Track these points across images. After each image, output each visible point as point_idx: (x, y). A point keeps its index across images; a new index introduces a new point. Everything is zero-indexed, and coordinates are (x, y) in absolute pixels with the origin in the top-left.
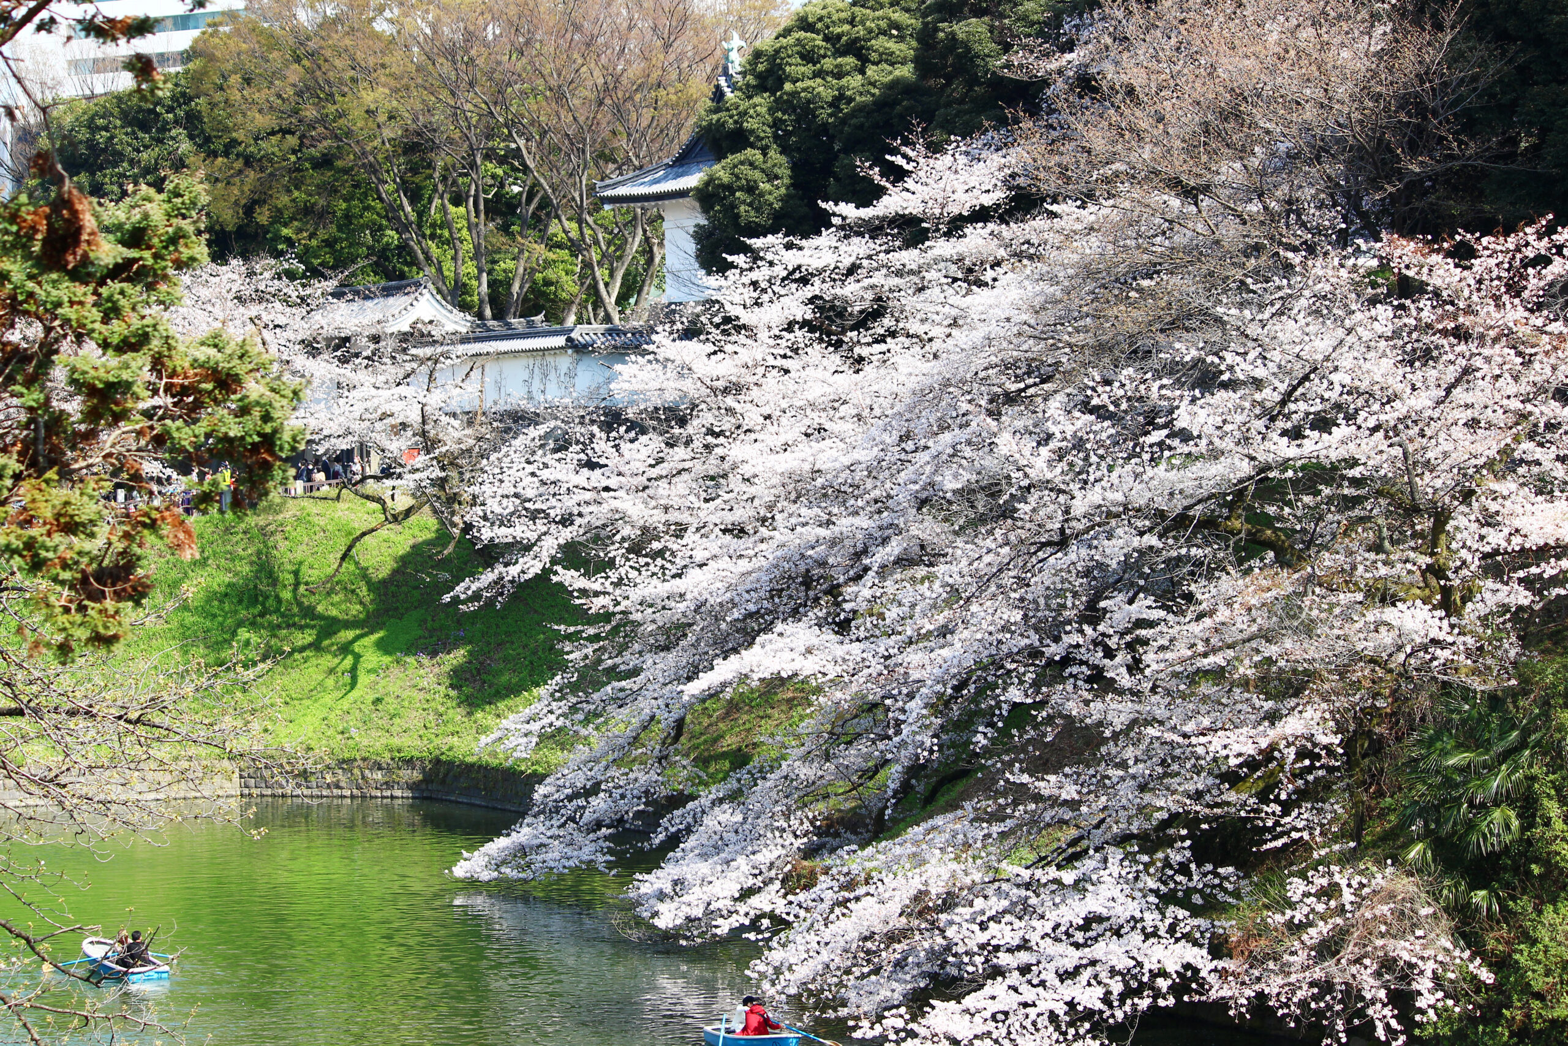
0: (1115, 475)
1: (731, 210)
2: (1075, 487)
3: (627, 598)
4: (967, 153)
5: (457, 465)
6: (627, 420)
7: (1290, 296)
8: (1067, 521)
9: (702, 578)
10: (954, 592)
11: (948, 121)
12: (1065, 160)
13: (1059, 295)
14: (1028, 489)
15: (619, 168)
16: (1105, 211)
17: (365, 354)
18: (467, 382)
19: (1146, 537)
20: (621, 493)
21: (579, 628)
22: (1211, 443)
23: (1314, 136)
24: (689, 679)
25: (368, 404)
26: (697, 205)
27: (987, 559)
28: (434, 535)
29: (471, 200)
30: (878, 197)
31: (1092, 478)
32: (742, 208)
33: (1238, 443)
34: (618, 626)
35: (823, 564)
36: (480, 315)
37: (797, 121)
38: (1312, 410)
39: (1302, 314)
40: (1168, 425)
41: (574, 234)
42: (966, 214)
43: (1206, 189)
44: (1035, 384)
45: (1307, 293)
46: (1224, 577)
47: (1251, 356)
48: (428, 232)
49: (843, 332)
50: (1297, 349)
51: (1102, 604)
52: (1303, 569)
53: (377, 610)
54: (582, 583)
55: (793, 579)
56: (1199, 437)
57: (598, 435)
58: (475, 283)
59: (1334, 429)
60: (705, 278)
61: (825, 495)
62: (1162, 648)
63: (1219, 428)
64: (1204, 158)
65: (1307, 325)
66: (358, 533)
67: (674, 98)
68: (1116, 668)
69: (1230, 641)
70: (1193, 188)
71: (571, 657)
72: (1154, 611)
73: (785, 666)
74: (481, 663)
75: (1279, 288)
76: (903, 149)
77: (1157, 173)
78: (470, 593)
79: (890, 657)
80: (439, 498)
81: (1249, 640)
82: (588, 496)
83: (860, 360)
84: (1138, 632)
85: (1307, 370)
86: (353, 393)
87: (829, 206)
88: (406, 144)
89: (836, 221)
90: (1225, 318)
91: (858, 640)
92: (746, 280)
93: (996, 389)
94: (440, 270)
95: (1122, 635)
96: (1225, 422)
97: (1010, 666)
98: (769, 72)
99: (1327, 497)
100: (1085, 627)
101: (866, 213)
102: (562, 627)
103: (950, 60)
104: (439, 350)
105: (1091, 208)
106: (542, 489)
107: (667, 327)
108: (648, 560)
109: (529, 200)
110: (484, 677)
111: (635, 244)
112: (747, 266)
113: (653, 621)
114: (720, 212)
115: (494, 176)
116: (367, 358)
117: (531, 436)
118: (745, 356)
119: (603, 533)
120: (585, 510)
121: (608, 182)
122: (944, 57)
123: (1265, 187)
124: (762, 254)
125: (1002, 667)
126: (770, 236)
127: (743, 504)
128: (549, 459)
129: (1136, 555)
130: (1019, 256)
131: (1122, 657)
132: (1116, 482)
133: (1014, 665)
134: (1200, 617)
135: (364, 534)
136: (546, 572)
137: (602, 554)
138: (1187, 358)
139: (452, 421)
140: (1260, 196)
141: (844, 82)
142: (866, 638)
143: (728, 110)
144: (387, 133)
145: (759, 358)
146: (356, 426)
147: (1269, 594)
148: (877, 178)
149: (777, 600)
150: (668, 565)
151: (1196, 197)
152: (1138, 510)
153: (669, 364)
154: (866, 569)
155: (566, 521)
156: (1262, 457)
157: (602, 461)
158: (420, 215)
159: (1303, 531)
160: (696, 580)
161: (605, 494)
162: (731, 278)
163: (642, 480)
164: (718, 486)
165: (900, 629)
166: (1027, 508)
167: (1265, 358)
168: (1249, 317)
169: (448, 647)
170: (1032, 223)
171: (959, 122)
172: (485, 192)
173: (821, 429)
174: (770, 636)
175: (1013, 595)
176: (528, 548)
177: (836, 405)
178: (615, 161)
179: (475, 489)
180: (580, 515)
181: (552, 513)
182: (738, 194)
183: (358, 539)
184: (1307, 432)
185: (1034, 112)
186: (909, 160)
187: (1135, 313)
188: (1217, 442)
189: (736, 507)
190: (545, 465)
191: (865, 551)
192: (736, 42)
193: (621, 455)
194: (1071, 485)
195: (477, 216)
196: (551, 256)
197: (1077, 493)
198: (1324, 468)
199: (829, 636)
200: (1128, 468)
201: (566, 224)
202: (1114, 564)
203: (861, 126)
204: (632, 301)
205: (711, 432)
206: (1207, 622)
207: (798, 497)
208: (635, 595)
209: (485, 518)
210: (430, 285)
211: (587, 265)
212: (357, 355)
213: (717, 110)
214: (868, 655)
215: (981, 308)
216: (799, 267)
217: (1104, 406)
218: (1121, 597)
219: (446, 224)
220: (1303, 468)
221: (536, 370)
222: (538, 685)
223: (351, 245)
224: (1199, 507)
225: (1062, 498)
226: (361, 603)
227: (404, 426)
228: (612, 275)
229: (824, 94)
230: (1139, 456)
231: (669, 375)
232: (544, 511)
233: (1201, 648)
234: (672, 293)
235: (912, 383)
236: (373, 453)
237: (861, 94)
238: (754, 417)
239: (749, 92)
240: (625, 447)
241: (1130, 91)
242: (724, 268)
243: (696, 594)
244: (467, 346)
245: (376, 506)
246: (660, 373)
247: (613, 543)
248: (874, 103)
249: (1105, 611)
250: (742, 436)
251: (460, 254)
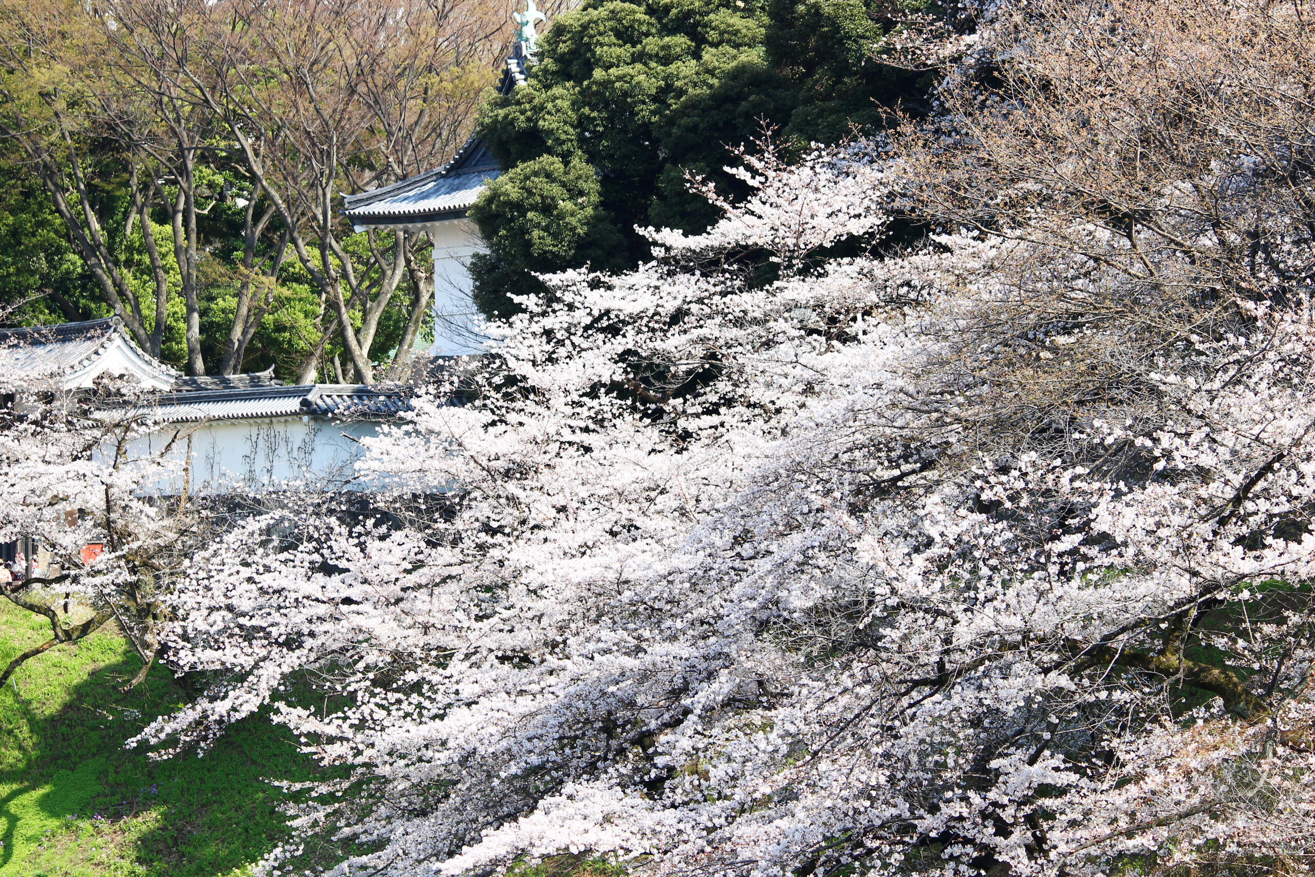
0: (1011, 593)
1: (520, 235)
2: (958, 609)
3: (372, 745)
4: (832, 166)
5: (153, 567)
6: (376, 510)
7: (1250, 359)
8: (947, 652)
9: (470, 720)
10: (797, 745)
11: (808, 122)
12: (959, 175)
13: (946, 353)
14: (896, 608)
15: (378, 178)
16: (1009, 244)
17: (31, 417)
18: (168, 456)
19: (1053, 674)
20: (366, 607)
21: (308, 784)
22: (1140, 552)
23: (1289, 147)
24: (451, 854)
25: (35, 484)
26: (476, 227)
27: (844, 700)
28: (120, 658)
29: (180, 218)
30: (714, 223)
31: (981, 597)
32: (536, 233)
33: (1175, 554)
34: (359, 784)
35: (631, 704)
36: (189, 369)
37: (610, 119)
38: (1276, 510)
39: (1264, 385)
40: (1085, 527)
41: (315, 263)
42: (828, 245)
43: (1145, 216)
44: (913, 472)
45: (1271, 355)
46: (1158, 730)
47: (1194, 439)
48: (123, 257)
49: (664, 399)
50: (1256, 430)
51: (994, 764)
52: (1261, 721)
53: (40, 758)
54: (312, 725)
55: (592, 723)
56: (1125, 544)
57: (337, 530)
58: (182, 325)
59: (1305, 536)
60: (483, 325)
61: (635, 613)
62: (1073, 824)
63: (1150, 533)
64: (1141, 176)
65: (1271, 398)
66: (19, 654)
67: (449, 86)
68: (1012, 848)
69: (1162, 815)
70: (1125, 215)
71: (295, 823)
72: (1063, 775)
73: (575, 839)
74: (179, 830)
75: (1235, 349)
76: (747, 157)
77: (1077, 193)
78: (163, 736)
79: (715, 828)
80: (127, 609)
81: (1188, 815)
82: (322, 610)
83: (686, 435)
84: (1039, 802)
85: (1271, 457)
86: (16, 468)
87: (648, 232)
88: (94, 140)
89: (657, 252)
90: (1162, 388)
91: (673, 806)
92: (536, 328)
93: (862, 477)
94: (137, 309)
95: (1020, 804)
96: (1159, 525)
97: (871, 844)
98: (574, 53)
99: (1295, 626)
100: (971, 794)
101: (697, 242)
102: (285, 784)
103: (812, 42)
104: (131, 413)
105: (993, 240)
106: (262, 600)
107: (432, 389)
108: (400, 696)
109: (257, 218)
110: (183, 848)
111: (397, 277)
112: (539, 310)
113: (406, 777)
114: (506, 238)
115: (211, 185)
116: (35, 423)
117: (250, 528)
118: (533, 428)
119: (342, 660)
120: (319, 628)
121: (360, 195)
122: (804, 38)
123: (1222, 214)
124: (558, 294)
125: (861, 844)
126: (570, 271)
127: (527, 623)
128: (272, 560)
129: (1039, 698)
130: (898, 302)
131: (1021, 835)
132: (1013, 602)
133: (877, 843)
134: (1122, 783)
135: (25, 656)
136: (265, 710)
137: (339, 687)
138: (1109, 440)
139: (147, 508)
140: (1216, 225)
141: (672, 68)
142: (685, 804)
143: (518, 103)
144: (68, 124)
145: (552, 431)
146: (16, 513)
147: (1215, 754)
148: (712, 196)
149: (567, 751)
150: (426, 703)
151: (1129, 227)
152: (1042, 640)
153: (433, 438)
154: (687, 712)
155: (292, 642)
156: (1207, 572)
157: (343, 564)
158: (113, 233)
159: (1263, 671)
160: (462, 723)
161: (344, 608)
162: (518, 325)
163: (394, 590)
164: (495, 599)
165: (728, 792)
166: (896, 634)
167: (1215, 441)
168: (1194, 386)
169: (134, 807)
170: (914, 258)
171: (822, 123)
172: (199, 206)
173: (631, 526)
174: (557, 799)
175: (875, 750)
176: (242, 677)
177: (653, 494)
178: (372, 168)
179: (174, 599)
180: (312, 634)
181: (275, 632)
182: (530, 215)
183: (18, 662)
184: (1269, 540)
185: (919, 113)
186: (754, 172)
187: (1043, 379)
188: (1147, 549)
189: (518, 626)
190: (267, 569)
191: (685, 689)
192: (533, 14)
193: (367, 556)
194: (954, 606)
195: (187, 238)
196: (285, 292)
197: (960, 616)
198: (1291, 588)
199: (636, 799)
200: (1029, 584)
201: (305, 250)
202: (1010, 710)
203: (694, 128)
204: (392, 353)
205: (487, 529)
206: (1132, 790)
207: (600, 616)
208: (383, 741)
209: (185, 637)
210: (121, 328)
211: (332, 305)
212: (21, 419)
213: (504, 104)
214: (686, 827)
215: (843, 370)
216: (607, 312)
217: (999, 503)
218: (1019, 755)
219: (145, 248)
220: (1262, 587)
221: (261, 443)
222: (254, 860)
223: (19, 272)
224: (1123, 637)
225: (941, 623)
226: (20, 748)
227: (82, 513)
228: (364, 320)
229: (645, 85)
230: (1044, 567)
231: (432, 452)
232: (263, 629)
233: (1123, 823)
234: (443, 344)
235: (751, 468)
236: (40, 548)
237: (695, 85)
238: (544, 509)
239: (547, 80)
240: (373, 546)
241: (1046, 86)
242: (509, 311)
243: (461, 741)
244: (169, 409)
245: (43, 619)
246: (421, 449)
247: (354, 673)
248: (712, 97)
249: (998, 773)
250: (528, 534)
251: (164, 288)
